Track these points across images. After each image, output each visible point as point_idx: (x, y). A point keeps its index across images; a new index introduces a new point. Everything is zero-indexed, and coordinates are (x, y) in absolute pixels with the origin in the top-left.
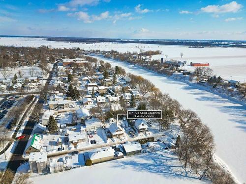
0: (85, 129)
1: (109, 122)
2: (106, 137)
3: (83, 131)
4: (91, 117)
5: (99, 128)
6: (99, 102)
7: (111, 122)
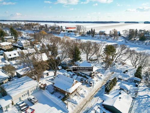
0: (10, 101)
1: (42, 77)
2: (59, 102)
3: (7, 107)
4: (10, 79)
5: (35, 92)
6: (10, 57)
7: (45, 76)
